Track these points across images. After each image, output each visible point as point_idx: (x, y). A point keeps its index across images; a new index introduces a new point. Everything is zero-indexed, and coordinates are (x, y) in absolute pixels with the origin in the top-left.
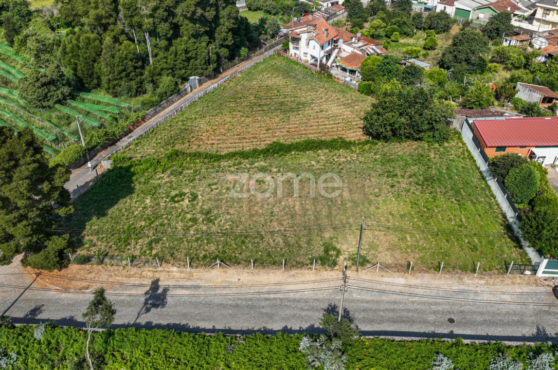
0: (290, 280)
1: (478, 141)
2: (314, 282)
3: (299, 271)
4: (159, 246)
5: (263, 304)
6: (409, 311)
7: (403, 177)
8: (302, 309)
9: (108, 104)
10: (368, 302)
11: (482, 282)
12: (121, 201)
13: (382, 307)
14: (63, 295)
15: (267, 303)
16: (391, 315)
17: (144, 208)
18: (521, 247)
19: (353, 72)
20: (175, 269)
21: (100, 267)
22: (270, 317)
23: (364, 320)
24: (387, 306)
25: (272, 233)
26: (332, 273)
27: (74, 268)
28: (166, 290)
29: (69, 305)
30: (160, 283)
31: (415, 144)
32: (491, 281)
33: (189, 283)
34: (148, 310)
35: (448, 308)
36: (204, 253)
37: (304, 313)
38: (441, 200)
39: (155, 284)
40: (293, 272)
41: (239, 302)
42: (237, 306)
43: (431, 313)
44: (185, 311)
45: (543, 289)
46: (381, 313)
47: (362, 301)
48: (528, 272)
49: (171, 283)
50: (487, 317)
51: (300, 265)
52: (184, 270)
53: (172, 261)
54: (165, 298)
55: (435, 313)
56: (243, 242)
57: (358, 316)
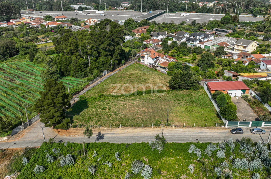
0: (145, 131)
1: (209, 89)
2: (153, 131)
3: (147, 128)
4: (100, 122)
5: (136, 137)
6: (184, 138)
7: (183, 101)
8: (149, 138)
9: (74, 80)
10: (170, 136)
11: (208, 129)
12: (84, 110)
13: (175, 137)
14: (69, 137)
15: (137, 137)
16: (178, 139)
17: (93, 112)
18: (221, 120)
19: (165, 68)
20: (106, 129)
21: (80, 129)
22: (139, 140)
23: (169, 140)
24: (177, 137)
25: (138, 118)
26: (158, 128)
27: (71, 129)
28: (103, 135)
29: (71, 139)
30: (101, 133)
31: (187, 91)
32: (211, 129)
33: (111, 133)
34: (98, 140)
35: (196, 137)
36: (115, 124)
37: (150, 139)
38: (195, 107)
39: (99, 133)
40: (146, 128)
41: (128, 137)
42: (128, 138)
43: (191, 138)
44: (110, 140)
45: (227, 131)
46: (175, 139)
47: (169, 136)
48: (223, 126)
49: (105, 133)
50: (209, 139)
51: (148, 126)
52: (109, 129)
53: (105, 126)
54: (103, 137)
55: (192, 138)
56: (128, 121)
57: (167, 140)
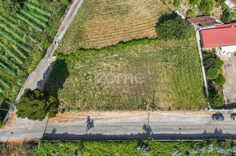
0: (132, 115)
2: (140, 115)
3: (134, 111)
4: (86, 103)
5: (124, 124)
6: (168, 125)
8: (136, 126)
10: (156, 123)
11: (192, 113)
12: (67, 79)
13: (160, 124)
14: (60, 124)
15: (125, 124)
16: (162, 127)
17: (76, 83)
20: (94, 112)
21: (69, 113)
22: (127, 129)
24: (162, 124)
25: (124, 94)
26: (145, 112)
28: (93, 120)
29: (64, 128)
30: (90, 118)
32: (194, 113)
33: (99, 117)
34: (89, 129)
35: (179, 124)
36: (102, 105)
37: (137, 128)
38: (183, 75)
39: (89, 118)
40: (132, 112)
41: (116, 124)
42: (116, 126)
43: (174, 126)
44: (100, 129)
45: (209, 116)
46: (160, 127)
47: (154, 122)
48: (206, 109)
49: (94, 117)
50: (191, 127)
51: (134, 109)
52: (97, 112)
53: (92, 109)
54: (93, 124)
55: (176, 126)
56: (114, 99)
57: (153, 128)
